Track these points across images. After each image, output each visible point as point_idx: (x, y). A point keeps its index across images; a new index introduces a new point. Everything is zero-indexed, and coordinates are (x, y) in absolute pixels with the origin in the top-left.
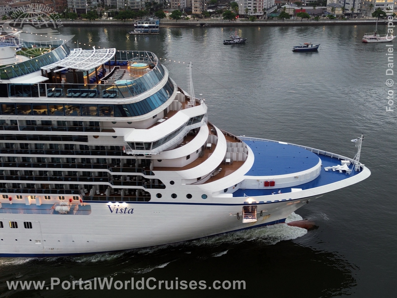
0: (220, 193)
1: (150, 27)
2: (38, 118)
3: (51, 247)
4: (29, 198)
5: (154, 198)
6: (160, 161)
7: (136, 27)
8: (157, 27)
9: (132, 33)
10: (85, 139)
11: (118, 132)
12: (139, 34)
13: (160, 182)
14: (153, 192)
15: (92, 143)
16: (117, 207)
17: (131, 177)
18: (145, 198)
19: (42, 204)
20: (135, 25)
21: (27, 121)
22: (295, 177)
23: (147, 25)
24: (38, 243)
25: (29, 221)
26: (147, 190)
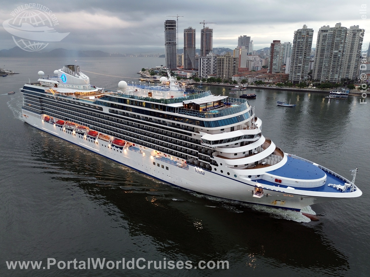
0: (246, 177)
1: (341, 94)
2: (176, 122)
3: (174, 181)
4: (172, 157)
5: (213, 170)
6: (221, 153)
7: (331, 94)
8: (347, 95)
9: (328, 97)
10: (190, 135)
11: (201, 133)
12: (332, 98)
13: (216, 162)
14: (213, 167)
15: (193, 137)
16: (198, 170)
17: (206, 157)
18: (209, 169)
19: (176, 161)
20: (331, 92)
21: (172, 123)
22: (296, 182)
23: (339, 93)
24: (170, 178)
25: (168, 167)
26: (211, 165)
